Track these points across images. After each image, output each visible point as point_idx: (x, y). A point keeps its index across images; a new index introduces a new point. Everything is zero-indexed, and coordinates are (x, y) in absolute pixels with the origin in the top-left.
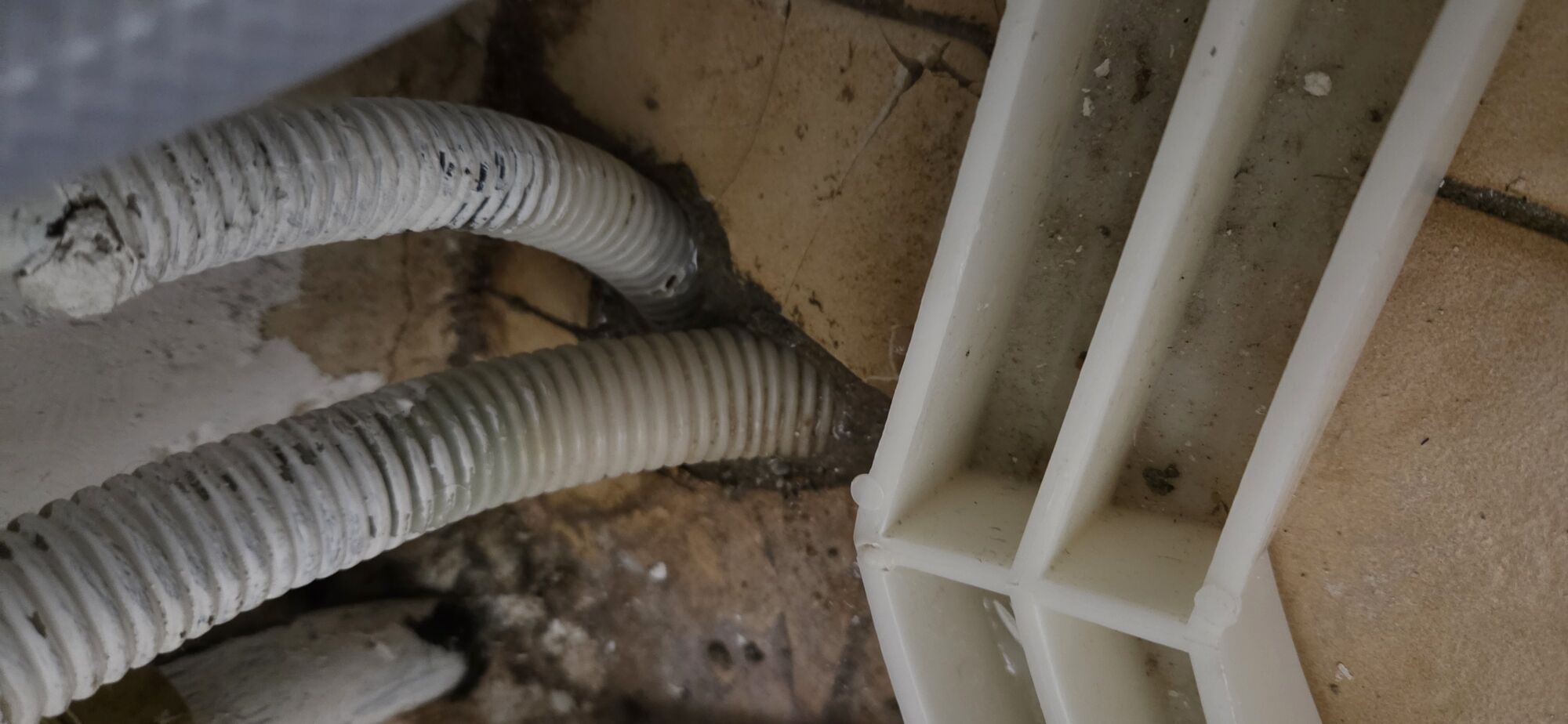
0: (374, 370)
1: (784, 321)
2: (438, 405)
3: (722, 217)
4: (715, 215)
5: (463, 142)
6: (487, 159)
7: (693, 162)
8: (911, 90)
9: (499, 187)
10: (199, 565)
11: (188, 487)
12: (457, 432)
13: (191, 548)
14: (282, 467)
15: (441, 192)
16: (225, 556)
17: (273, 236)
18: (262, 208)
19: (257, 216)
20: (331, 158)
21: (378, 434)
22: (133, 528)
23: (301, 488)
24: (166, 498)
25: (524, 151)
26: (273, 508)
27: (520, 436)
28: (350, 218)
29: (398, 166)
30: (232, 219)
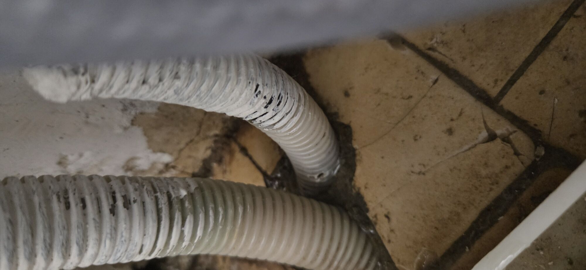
0: (171, 154)
1: (368, 218)
2: (198, 199)
3: (358, 158)
4: (354, 155)
5: (269, 83)
6: (276, 95)
7: (355, 127)
8: (485, 145)
9: (274, 109)
10: (48, 246)
11: (62, 199)
12: (201, 216)
13: (48, 235)
14: (112, 205)
15: (249, 102)
16: (63, 244)
17: (163, 95)
18: (165, 80)
19: (161, 83)
20: (209, 68)
21: (165, 204)
22: (24, 214)
23: (116, 221)
24: (48, 201)
25: (293, 97)
26: (98, 227)
27: (228, 229)
28: (203, 99)
29: (237, 83)
30: (148, 80)
